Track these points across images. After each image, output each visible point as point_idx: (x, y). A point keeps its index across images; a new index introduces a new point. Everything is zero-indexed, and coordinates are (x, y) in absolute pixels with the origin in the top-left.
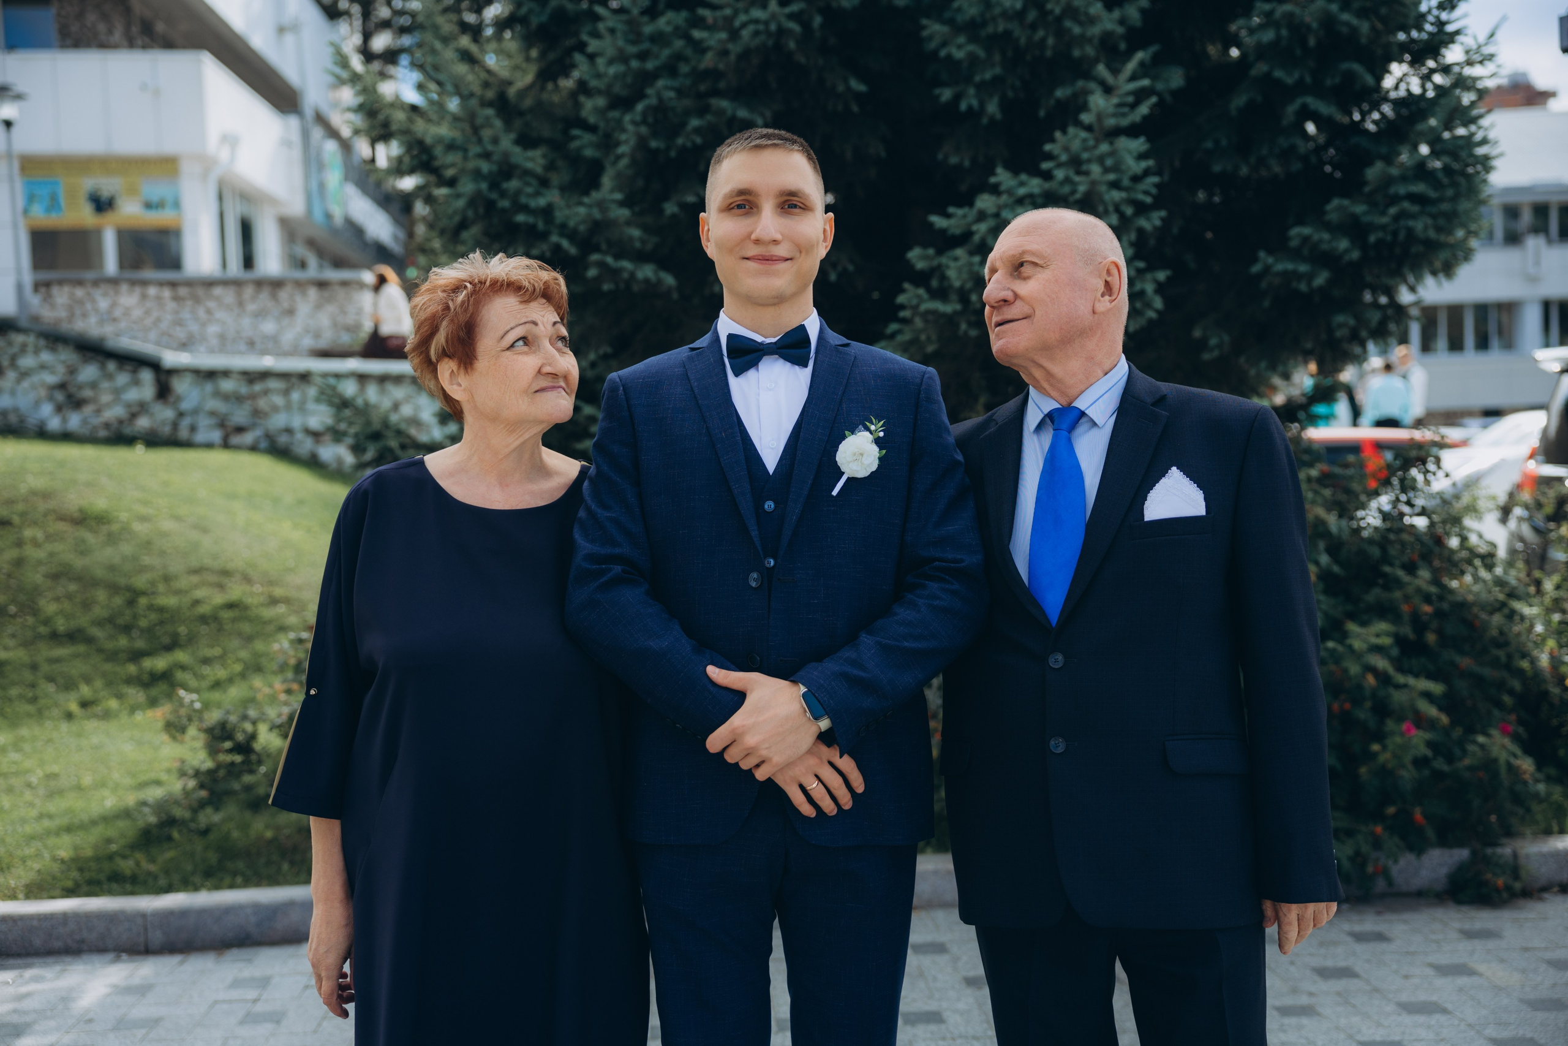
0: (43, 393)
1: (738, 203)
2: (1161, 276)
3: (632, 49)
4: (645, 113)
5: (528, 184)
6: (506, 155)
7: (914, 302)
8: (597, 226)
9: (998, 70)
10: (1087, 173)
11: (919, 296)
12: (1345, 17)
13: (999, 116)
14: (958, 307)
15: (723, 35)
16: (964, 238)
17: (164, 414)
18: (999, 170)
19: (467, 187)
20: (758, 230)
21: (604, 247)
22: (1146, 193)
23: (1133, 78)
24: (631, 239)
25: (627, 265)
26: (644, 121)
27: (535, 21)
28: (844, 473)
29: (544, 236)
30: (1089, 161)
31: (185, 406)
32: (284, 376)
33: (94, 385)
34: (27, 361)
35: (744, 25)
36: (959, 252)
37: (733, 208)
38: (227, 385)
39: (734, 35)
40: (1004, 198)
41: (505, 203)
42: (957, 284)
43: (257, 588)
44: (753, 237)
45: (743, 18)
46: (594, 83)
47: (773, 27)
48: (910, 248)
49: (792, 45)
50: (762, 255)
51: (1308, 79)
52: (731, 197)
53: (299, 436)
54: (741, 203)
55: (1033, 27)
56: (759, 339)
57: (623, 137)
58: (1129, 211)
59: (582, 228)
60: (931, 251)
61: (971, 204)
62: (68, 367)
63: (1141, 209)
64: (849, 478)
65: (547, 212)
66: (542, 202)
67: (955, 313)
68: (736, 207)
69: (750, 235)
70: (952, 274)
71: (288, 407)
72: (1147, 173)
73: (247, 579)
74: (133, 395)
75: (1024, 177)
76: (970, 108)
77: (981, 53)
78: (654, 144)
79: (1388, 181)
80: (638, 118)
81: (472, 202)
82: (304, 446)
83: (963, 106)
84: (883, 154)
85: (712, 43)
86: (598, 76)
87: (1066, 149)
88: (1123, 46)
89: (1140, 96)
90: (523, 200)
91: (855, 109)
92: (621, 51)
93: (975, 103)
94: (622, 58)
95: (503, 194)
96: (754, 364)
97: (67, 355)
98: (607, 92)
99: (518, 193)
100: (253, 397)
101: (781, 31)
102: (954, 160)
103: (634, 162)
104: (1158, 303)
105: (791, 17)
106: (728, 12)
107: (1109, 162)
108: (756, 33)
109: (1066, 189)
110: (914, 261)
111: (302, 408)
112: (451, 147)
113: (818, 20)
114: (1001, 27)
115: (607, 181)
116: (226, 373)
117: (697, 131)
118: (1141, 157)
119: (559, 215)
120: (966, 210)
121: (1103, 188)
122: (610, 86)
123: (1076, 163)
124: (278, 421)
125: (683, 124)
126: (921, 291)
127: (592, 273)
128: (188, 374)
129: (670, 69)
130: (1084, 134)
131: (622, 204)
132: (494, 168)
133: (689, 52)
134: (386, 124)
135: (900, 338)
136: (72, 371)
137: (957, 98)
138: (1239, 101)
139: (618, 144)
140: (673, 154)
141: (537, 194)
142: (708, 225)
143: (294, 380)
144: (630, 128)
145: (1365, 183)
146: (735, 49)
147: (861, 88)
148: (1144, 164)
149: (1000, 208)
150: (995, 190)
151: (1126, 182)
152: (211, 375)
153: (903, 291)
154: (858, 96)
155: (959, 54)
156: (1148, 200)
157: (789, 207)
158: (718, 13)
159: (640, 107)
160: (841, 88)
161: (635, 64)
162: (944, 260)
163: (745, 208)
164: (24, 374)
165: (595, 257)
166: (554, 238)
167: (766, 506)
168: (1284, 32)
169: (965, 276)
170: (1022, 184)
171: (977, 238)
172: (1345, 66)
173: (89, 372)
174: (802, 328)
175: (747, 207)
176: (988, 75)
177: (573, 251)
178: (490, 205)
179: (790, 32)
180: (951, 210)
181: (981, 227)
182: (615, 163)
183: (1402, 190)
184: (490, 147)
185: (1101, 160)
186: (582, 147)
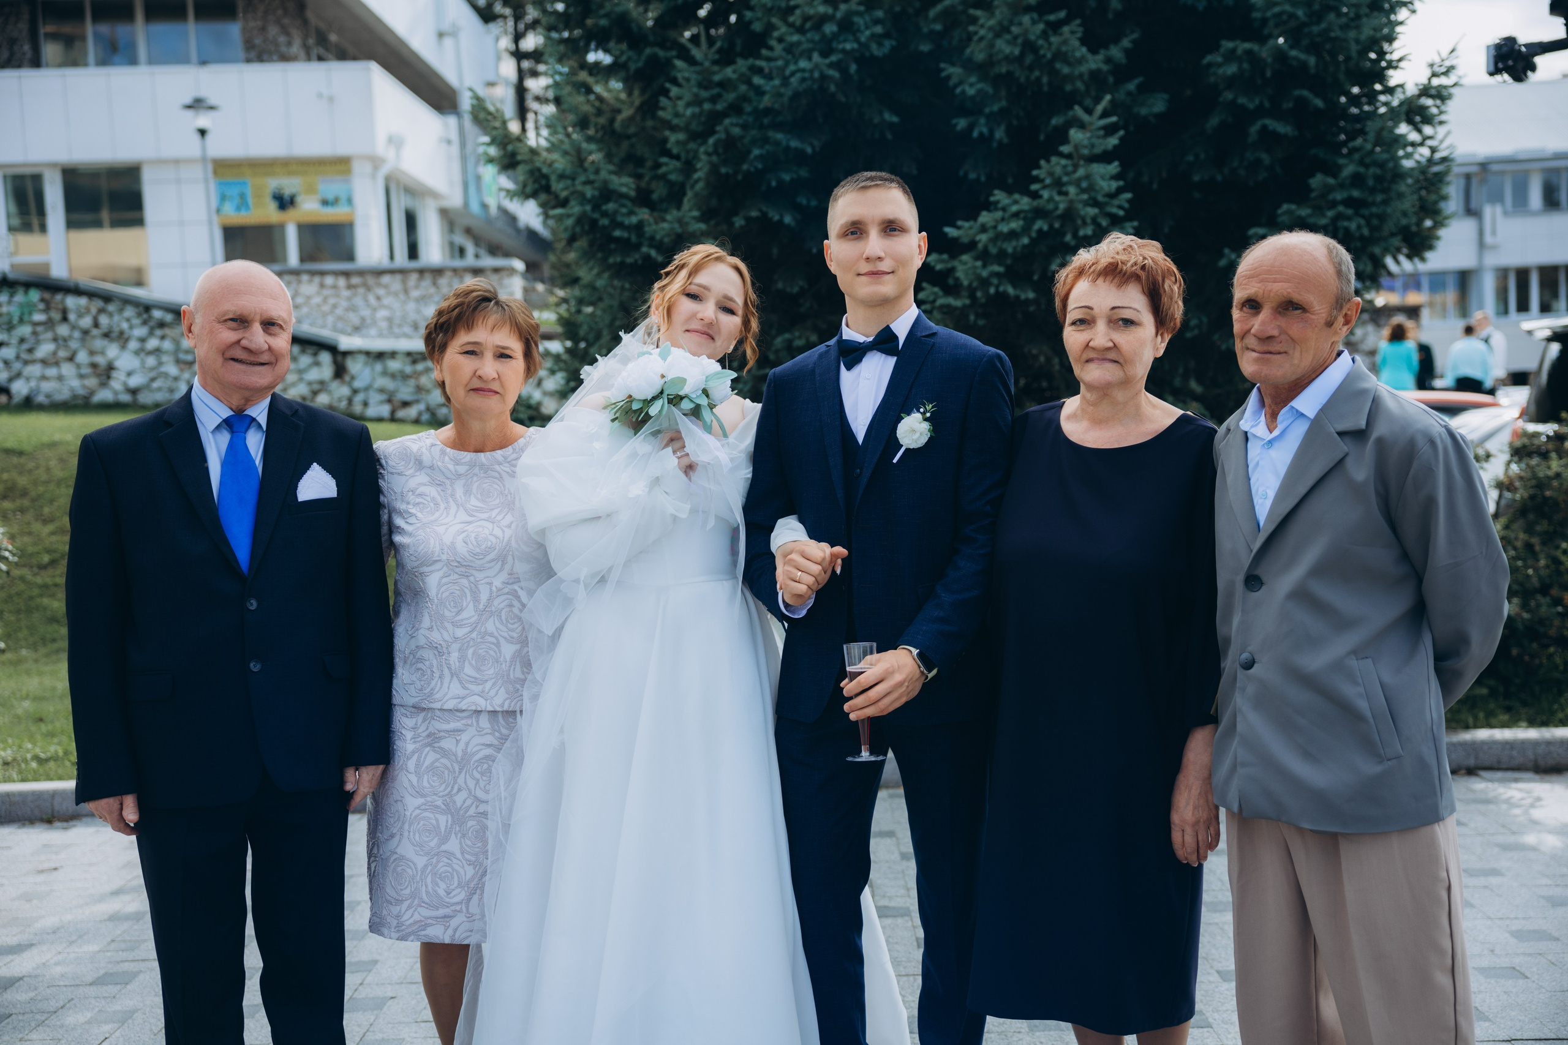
1: (852, 230)
3: (705, 94)
4: (716, 145)
5: (623, 206)
6: (606, 182)
7: (931, 298)
9: (1004, 103)
10: (1066, 194)
11: (935, 294)
12: (1294, 53)
13: (1005, 140)
14: (967, 302)
15: (777, 82)
16: (972, 245)
17: (341, 391)
18: (997, 191)
19: (575, 209)
20: (867, 251)
23: (1105, 114)
26: (716, 152)
27: (633, 67)
28: (902, 445)
29: (637, 247)
30: (1069, 183)
31: (357, 384)
35: (793, 74)
36: (965, 257)
37: (847, 235)
39: (785, 81)
41: (605, 222)
42: (966, 283)
44: (864, 256)
45: (792, 68)
46: (676, 121)
47: (816, 75)
49: (833, 88)
50: (872, 271)
51: (1267, 104)
52: (847, 226)
54: (854, 230)
55: (1031, 68)
56: (861, 339)
57: (699, 165)
58: (1104, 222)
60: (945, 256)
61: (975, 219)
63: (1116, 220)
64: (906, 450)
65: (639, 227)
66: (634, 220)
67: (965, 306)
68: (850, 234)
70: (960, 274)
72: (1120, 191)
74: (314, 375)
75: (1017, 196)
76: (981, 134)
77: (990, 90)
78: (723, 170)
79: (1329, 189)
80: (711, 150)
81: (580, 221)
83: (975, 134)
84: (915, 172)
85: (768, 88)
86: (677, 115)
87: (1051, 174)
88: (1111, 79)
89: (1110, 130)
90: (619, 219)
91: (889, 136)
92: (696, 95)
93: (985, 130)
94: (697, 102)
95: (604, 214)
96: (859, 359)
98: (686, 129)
99: (616, 212)
101: (824, 77)
102: (972, 176)
103: (708, 185)
105: (831, 65)
106: (780, 63)
107: (1084, 184)
108: (803, 80)
109: (1051, 206)
110: (933, 264)
112: (562, 177)
113: (853, 68)
114: (1004, 70)
115: (686, 204)
116: (393, 354)
117: (760, 157)
118: (1115, 177)
119: (648, 230)
120: (972, 223)
121: (1080, 206)
122: (688, 124)
123: (1058, 185)
125: (749, 152)
126: (936, 289)
128: (361, 356)
129: (735, 109)
130: (1063, 162)
132: (596, 193)
133: (752, 94)
134: (513, 155)
137: (971, 127)
138: (1214, 121)
139: (696, 171)
140: (740, 177)
141: (631, 213)
144: (703, 157)
145: (1311, 190)
146: (788, 92)
147: (895, 119)
148: (1114, 185)
149: (997, 222)
152: (380, 356)
154: (891, 125)
155: (971, 92)
156: (1121, 213)
157: (890, 231)
158: (772, 64)
159: (711, 141)
160: (876, 121)
161: (707, 106)
162: (956, 263)
163: (856, 234)
166: (644, 249)
168: (1246, 66)
170: (1016, 202)
171: (980, 246)
172: (1297, 93)
175: (858, 233)
176: (995, 108)
178: (594, 223)
179: (831, 78)
180: (960, 223)
181: (983, 238)
182: (692, 187)
183: (1339, 196)
184: (592, 177)
185: (1077, 183)
186: (670, 172)
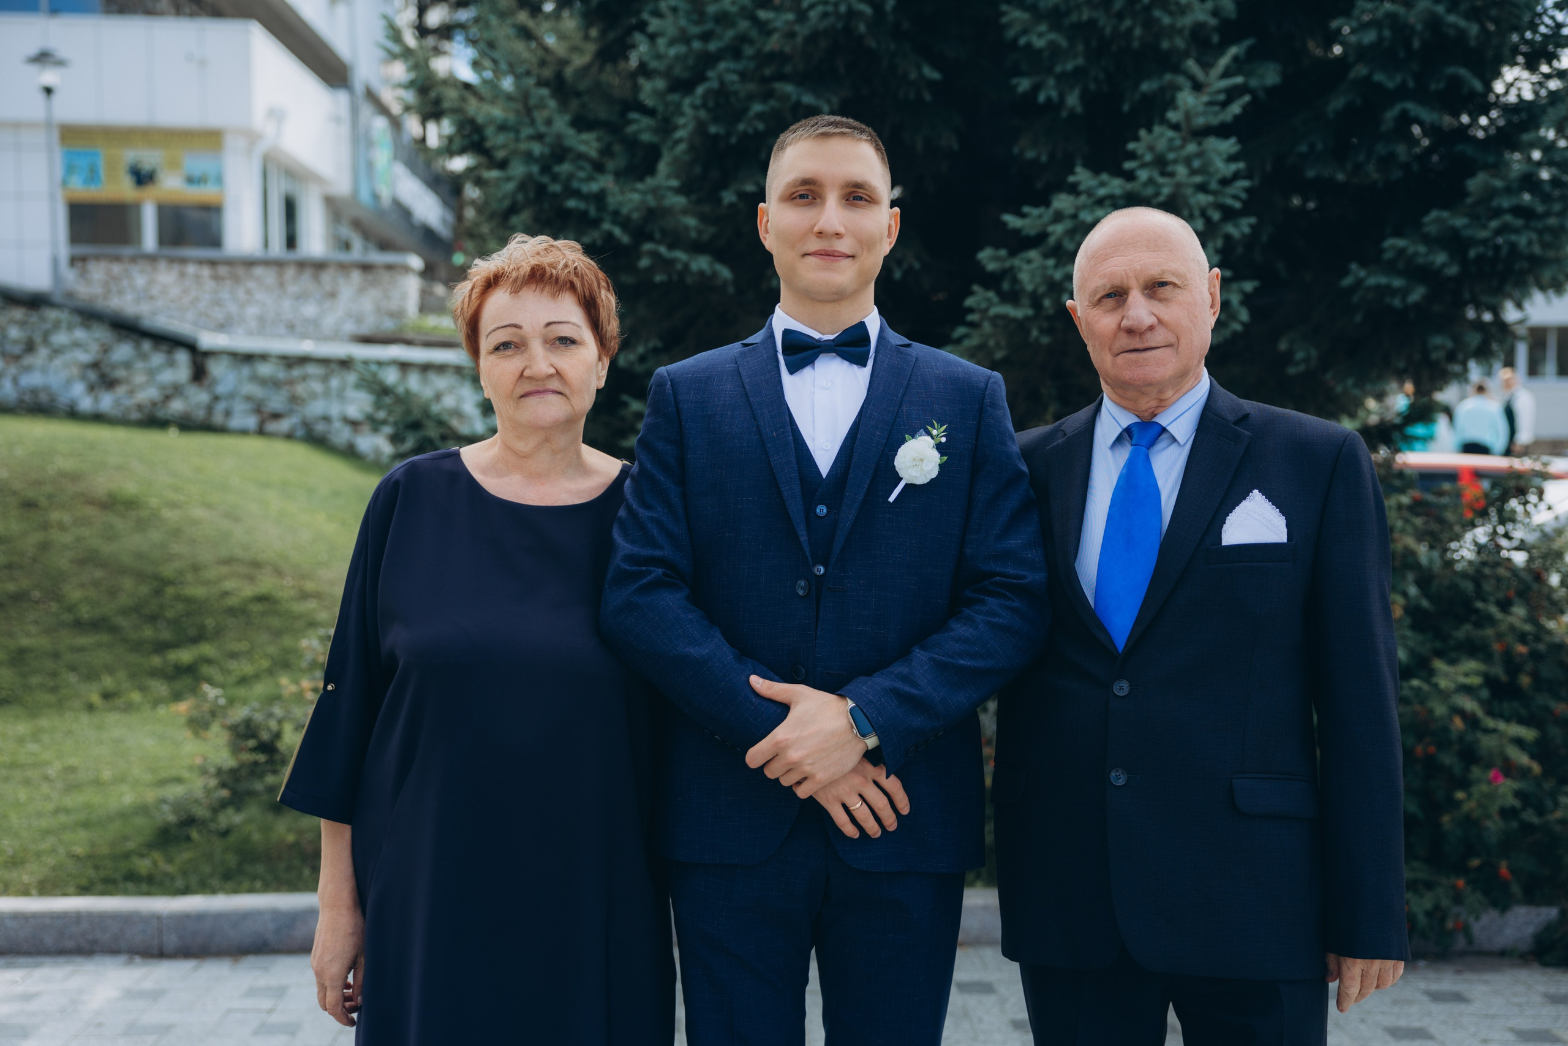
0: (75, 371)
1: (802, 193)
2: (1249, 286)
3: (695, 30)
4: (705, 97)
5: (581, 168)
6: (559, 137)
7: (984, 305)
8: (652, 214)
9: (1080, 61)
10: (1172, 175)
11: (988, 300)
12: (1452, 18)
13: (1079, 109)
14: (1030, 312)
15: (790, 16)
16: (1038, 239)
17: (199, 397)
18: (1079, 169)
19: (518, 169)
20: (821, 223)
21: (658, 236)
22: (1235, 197)
23: (1226, 74)
24: (687, 228)
25: (680, 255)
26: (704, 105)
28: (902, 479)
29: (596, 223)
30: (1175, 162)
31: (221, 389)
32: (324, 362)
33: (127, 365)
34: (60, 338)
35: (813, 6)
36: (1033, 254)
37: (795, 198)
38: (265, 369)
39: (801, 16)
40: (1083, 199)
41: (556, 188)
42: (1029, 288)
43: (288, 582)
44: (816, 229)
46: (654, 64)
47: (843, 9)
48: (981, 248)
49: (862, 28)
50: (824, 250)
51: (1411, 84)
52: (795, 186)
53: (337, 425)
54: (805, 193)
55: (1120, 16)
56: (816, 335)
57: (681, 121)
58: (1216, 216)
59: (635, 216)
60: (1003, 252)
61: (1047, 204)
62: (103, 345)
63: (1229, 214)
64: (907, 485)
65: (600, 198)
66: (594, 187)
67: (1027, 319)
68: (798, 197)
69: (813, 228)
70: (1024, 276)
71: (327, 394)
72: (1236, 176)
73: (278, 572)
74: (168, 376)
75: (1105, 177)
76: (1049, 99)
77: (1063, 43)
78: (713, 129)
79: (1491, 193)
80: (698, 102)
81: (522, 186)
82: (341, 435)
83: (1042, 98)
84: (956, 147)
85: (778, 24)
86: (659, 57)
87: (1151, 148)
88: (1215, 39)
89: (1232, 94)
90: (575, 184)
91: (928, 97)
92: (683, 31)
93: (1054, 94)
94: (684, 38)
95: (555, 178)
96: (810, 361)
97: (101, 334)
98: (667, 74)
99: (570, 177)
100: (291, 382)
101: (852, 13)
102: (1030, 154)
103: (692, 148)
104: (1244, 315)
107: (1196, 164)
108: (825, 15)
109: (1149, 191)
110: (984, 262)
111: (341, 396)
112: (503, 127)
114: (1085, 16)
115: (663, 167)
116: (264, 357)
117: (760, 116)
118: (1231, 159)
119: (612, 201)
120: (1041, 210)
121: (1189, 191)
122: (670, 68)
123: (1161, 163)
124: (316, 408)
125: (745, 110)
126: (991, 294)
127: (644, 263)
128: (225, 357)
129: (734, 51)
130: (1170, 134)
131: (679, 191)
132: (547, 150)
133: (754, 33)
134: (437, 102)
135: (967, 343)
136: (106, 350)
137: (1036, 88)
138: (1337, 103)
139: (676, 128)
140: (733, 140)
141: (590, 179)
142: (768, 216)
143: (334, 366)
144: (689, 111)
145: (1466, 194)
146: (802, 31)
147: (935, 75)
148: (1233, 167)
149: (1078, 209)
150: (1073, 190)
151: (1214, 185)
152: (248, 358)
153: (971, 293)
154: (931, 84)
155: (1039, 43)
156: (1238, 205)
157: (854, 199)
159: (700, 90)
160: (913, 75)
161: (697, 45)
162: (1016, 262)
163: (808, 198)
164: (57, 351)
165: (648, 246)
166: (606, 226)
167: (818, 511)
168: (1387, 33)
169: (1038, 280)
170: (1103, 184)
171: (1052, 240)
172: (1451, 70)
173: (123, 351)
174: (862, 326)
175: (810, 197)
176: (1069, 66)
177: (625, 239)
178: (541, 189)
179: (860, 14)
180: (1026, 209)
181: (1058, 229)
182: (672, 148)
183: (1506, 203)
184: (543, 129)
185: (1188, 161)
186: (640, 131)
